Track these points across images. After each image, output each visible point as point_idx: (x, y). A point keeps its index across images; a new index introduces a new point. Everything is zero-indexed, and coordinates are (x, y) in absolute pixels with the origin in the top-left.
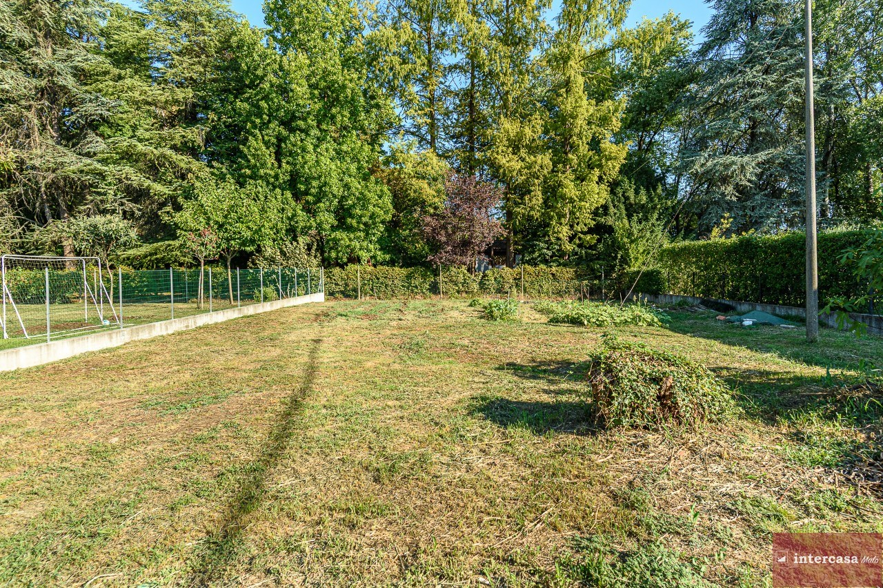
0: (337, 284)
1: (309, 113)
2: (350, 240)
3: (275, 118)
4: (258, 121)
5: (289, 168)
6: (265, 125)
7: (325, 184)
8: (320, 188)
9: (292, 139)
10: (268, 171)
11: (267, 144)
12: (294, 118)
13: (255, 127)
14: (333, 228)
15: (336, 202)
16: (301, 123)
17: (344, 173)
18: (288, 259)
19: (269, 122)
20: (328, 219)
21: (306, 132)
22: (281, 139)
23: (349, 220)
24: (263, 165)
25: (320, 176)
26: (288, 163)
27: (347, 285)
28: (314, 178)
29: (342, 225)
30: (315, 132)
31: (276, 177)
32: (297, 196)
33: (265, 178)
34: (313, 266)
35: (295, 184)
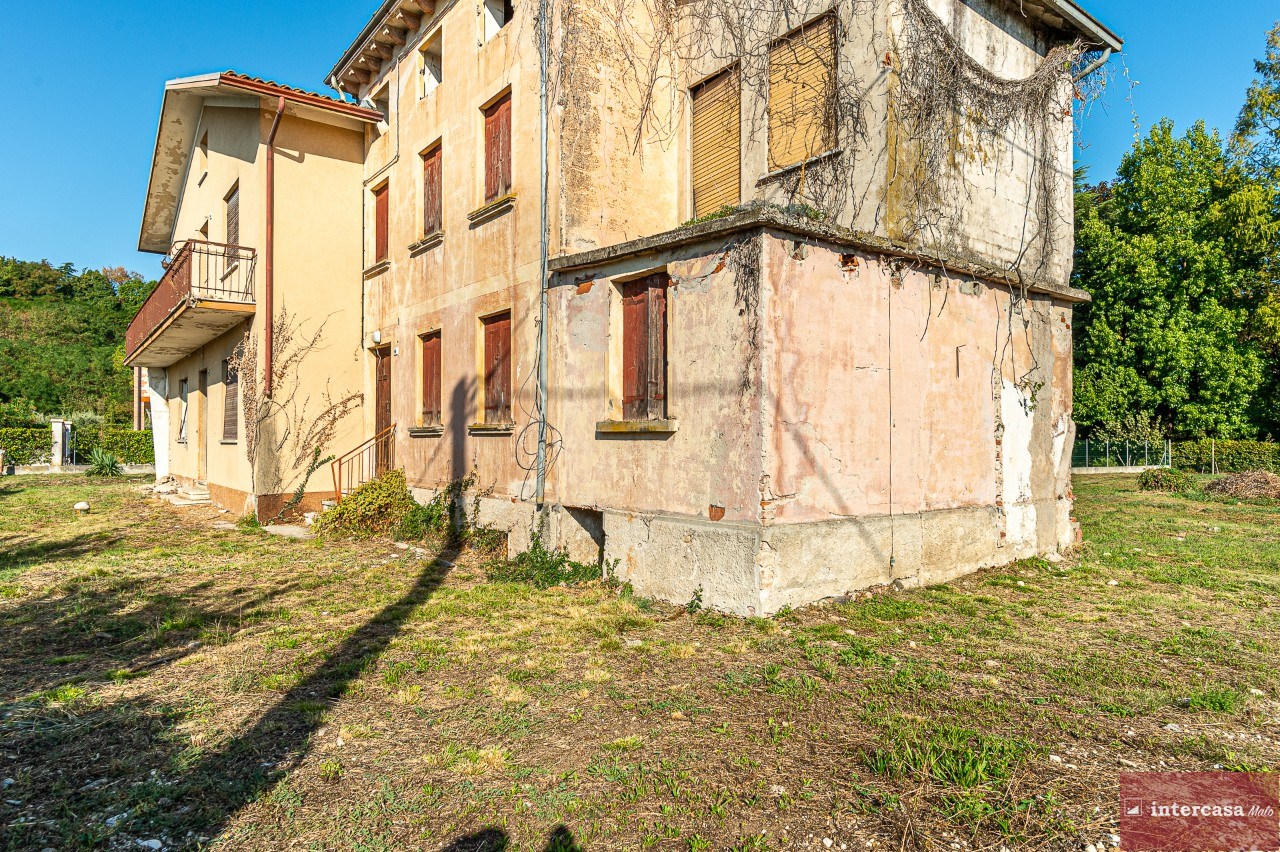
0: (1187, 458)
1: (1156, 289)
2: (1202, 412)
3: (1121, 298)
4: (1102, 304)
5: (1133, 344)
6: (1110, 307)
7: (1172, 359)
8: (1166, 361)
9: (1137, 317)
10: (1112, 350)
11: (1111, 325)
12: (1141, 296)
13: (1100, 309)
14: (1185, 402)
15: (1186, 374)
16: (1146, 300)
17: (1198, 344)
18: (1129, 431)
19: (1115, 303)
20: (1176, 392)
21: (1154, 307)
22: (1127, 317)
23: (1202, 392)
24: (1107, 345)
25: (1167, 351)
26: (1132, 340)
27: (1199, 459)
28: (1161, 353)
29: (1195, 398)
30: (1164, 306)
31: (1120, 354)
32: (1143, 371)
33: (1109, 356)
34: (1156, 438)
35: (1140, 360)
